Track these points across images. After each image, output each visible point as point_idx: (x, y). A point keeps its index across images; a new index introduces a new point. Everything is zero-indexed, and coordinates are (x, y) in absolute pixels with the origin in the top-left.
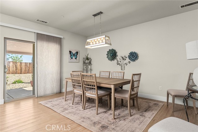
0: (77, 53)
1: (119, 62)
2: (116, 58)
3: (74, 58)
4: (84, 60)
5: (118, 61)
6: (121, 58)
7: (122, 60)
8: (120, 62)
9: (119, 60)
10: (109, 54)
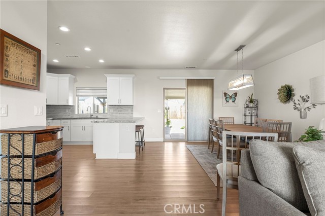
0: (236, 94)
1: (297, 106)
2: (292, 98)
3: (231, 101)
4: (247, 103)
5: (295, 104)
6: (300, 99)
7: (302, 101)
8: (299, 104)
9: (297, 102)
10: (281, 92)
